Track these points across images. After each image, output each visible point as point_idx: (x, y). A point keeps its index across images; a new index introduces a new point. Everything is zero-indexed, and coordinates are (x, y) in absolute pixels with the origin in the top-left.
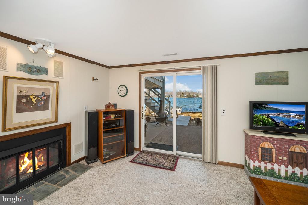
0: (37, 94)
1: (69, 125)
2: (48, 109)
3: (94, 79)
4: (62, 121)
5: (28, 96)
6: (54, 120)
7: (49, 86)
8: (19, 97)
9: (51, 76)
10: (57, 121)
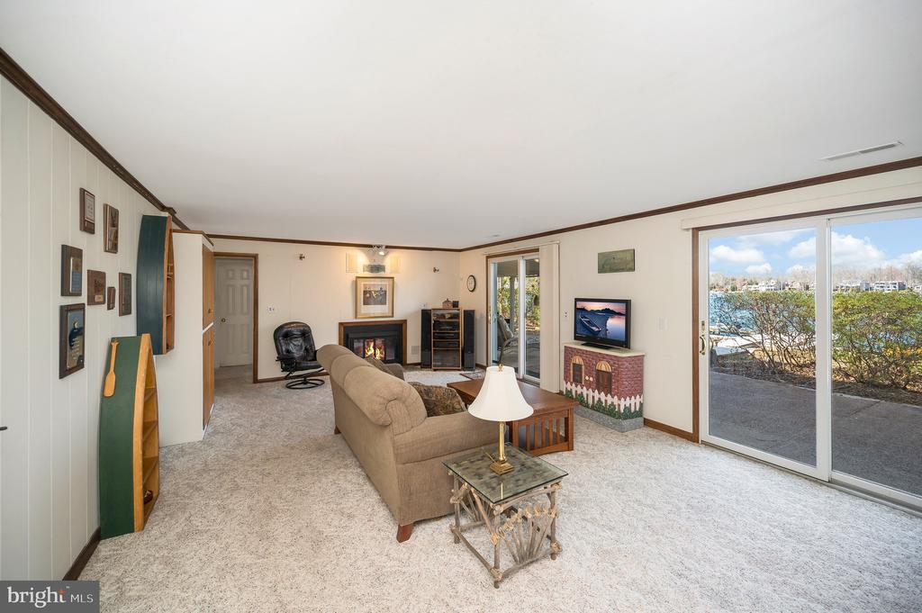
0: (377, 289)
1: (405, 321)
2: (385, 304)
3: (435, 270)
4: (398, 317)
5: (370, 291)
6: (390, 315)
7: (386, 282)
8: (365, 292)
9: (387, 273)
10: (393, 316)
